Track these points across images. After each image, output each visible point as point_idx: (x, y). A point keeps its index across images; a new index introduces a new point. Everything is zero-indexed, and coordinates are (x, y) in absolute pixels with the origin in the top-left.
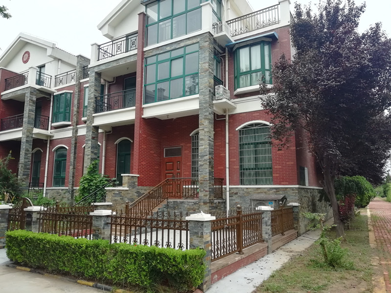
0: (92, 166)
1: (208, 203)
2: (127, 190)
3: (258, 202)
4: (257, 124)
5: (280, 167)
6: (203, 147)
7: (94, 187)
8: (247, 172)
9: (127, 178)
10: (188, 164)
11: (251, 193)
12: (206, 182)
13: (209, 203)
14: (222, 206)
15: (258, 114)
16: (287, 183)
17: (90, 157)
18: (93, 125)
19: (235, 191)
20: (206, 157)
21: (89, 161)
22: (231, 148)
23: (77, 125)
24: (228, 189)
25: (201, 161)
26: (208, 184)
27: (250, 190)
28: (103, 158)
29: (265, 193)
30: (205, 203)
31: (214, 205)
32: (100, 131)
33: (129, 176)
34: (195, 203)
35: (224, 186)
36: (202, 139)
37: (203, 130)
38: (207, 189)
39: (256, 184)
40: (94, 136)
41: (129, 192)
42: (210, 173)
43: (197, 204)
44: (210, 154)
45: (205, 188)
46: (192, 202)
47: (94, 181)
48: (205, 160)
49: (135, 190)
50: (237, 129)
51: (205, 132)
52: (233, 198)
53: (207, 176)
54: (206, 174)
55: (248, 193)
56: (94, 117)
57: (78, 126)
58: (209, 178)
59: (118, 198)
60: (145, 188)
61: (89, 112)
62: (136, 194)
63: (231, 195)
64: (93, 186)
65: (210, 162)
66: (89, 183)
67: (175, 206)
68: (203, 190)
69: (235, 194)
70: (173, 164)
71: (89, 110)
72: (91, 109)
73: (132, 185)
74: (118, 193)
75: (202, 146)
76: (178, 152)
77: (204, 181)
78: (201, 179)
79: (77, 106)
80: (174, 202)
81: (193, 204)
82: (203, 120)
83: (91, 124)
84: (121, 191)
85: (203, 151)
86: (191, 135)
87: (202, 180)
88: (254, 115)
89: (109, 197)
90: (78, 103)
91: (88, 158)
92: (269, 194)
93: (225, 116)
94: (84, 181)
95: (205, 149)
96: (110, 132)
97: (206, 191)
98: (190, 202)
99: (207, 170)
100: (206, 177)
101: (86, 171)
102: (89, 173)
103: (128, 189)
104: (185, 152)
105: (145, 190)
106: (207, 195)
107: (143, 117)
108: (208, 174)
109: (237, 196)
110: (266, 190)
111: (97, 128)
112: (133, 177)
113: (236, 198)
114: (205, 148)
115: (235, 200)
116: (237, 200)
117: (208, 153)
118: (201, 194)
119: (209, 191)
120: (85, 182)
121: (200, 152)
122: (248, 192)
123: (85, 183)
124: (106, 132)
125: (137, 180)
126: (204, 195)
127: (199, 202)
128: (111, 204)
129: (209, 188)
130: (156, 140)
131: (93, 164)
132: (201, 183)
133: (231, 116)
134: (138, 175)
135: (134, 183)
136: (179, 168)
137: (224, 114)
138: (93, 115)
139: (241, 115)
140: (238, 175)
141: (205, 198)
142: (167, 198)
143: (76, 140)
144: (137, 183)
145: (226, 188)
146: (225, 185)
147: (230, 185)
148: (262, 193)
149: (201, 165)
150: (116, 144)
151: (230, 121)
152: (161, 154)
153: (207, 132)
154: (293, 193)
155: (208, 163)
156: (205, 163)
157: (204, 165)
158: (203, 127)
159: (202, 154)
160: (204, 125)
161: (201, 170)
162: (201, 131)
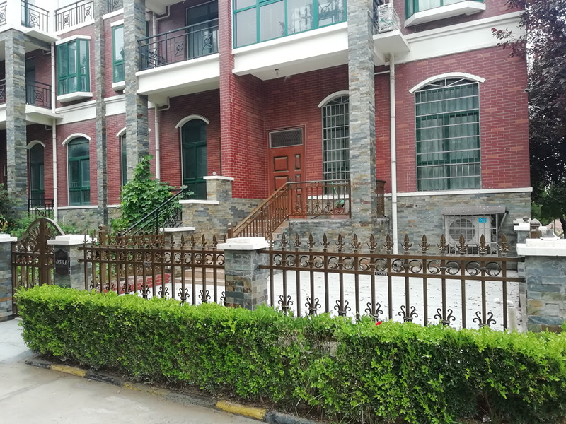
0: (142, 166)
1: (369, 223)
2: (217, 205)
4: (450, 80)
5: (497, 156)
6: (359, 122)
7: (150, 202)
8: (426, 168)
9: (215, 184)
10: (316, 157)
11: (438, 204)
12: (364, 186)
13: (371, 223)
14: (386, 228)
15: (453, 61)
16: (510, 184)
17: (136, 149)
18: (138, 91)
19: (408, 202)
20: (365, 140)
21: (136, 156)
22: (400, 126)
23: (103, 96)
24: (394, 200)
25: (354, 148)
26: (370, 190)
27: (436, 199)
28: (157, 153)
29: (466, 203)
30: (364, 224)
31: (377, 227)
32: (150, 105)
33: (218, 180)
34: (343, 225)
35: (386, 195)
36: (356, 108)
37: (358, 89)
38: (368, 199)
39: (449, 188)
40: (140, 112)
41: (220, 207)
42: (372, 169)
43: (348, 225)
44: (371, 135)
45: (363, 198)
46: (336, 223)
47: (148, 192)
48: (363, 147)
49: (228, 205)
50: (411, 91)
51: (361, 94)
52: (403, 214)
53: (368, 176)
54: (365, 171)
55: (434, 204)
56: (138, 77)
57: (106, 99)
58: (371, 178)
59: (203, 219)
60: (244, 200)
61: (129, 69)
62: (230, 212)
63: (399, 210)
64: (148, 200)
65: (371, 150)
66: (138, 194)
67: (305, 230)
68: (358, 200)
69: (409, 207)
70: (287, 160)
71: (128, 65)
72: (133, 64)
73: (223, 196)
74: (202, 209)
75: (357, 120)
76: (296, 138)
77: (362, 184)
78: (355, 181)
79: (101, 63)
80: (301, 223)
81: (339, 225)
82: (357, 71)
83: (135, 90)
84: (207, 207)
85: (357, 131)
86: (320, 106)
87: (357, 183)
88: (445, 62)
89: (187, 216)
90: (102, 58)
91: (134, 153)
92: (474, 205)
93: (388, 68)
94: (129, 192)
95: (362, 127)
96: (166, 106)
97: (366, 202)
98: (333, 223)
99: (368, 165)
100: (365, 178)
101: (131, 176)
102: (138, 178)
103: (218, 202)
104: (309, 137)
105: (244, 205)
106: (367, 210)
107: (234, 71)
108: (369, 172)
109: (410, 210)
110: (467, 199)
111: (144, 98)
112: (224, 181)
113: (410, 213)
114: (362, 124)
115: (407, 217)
116: (413, 218)
117: (369, 133)
118: (356, 209)
119: (372, 202)
120: (133, 193)
121: (351, 131)
122: (432, 203)
123: (132, 196)
124: (159, 108)
125: (230, 187)
126: (362, 210)
127: (352, 223)
128: (194, 229)
129: (372, 198)
130: (256, 116)
131: (143, 163)
132: (356, 189)
133: (400, 68)
134: (233, 179)
135: (226, 192)
136: (298, 166)
137: (386, 64)
138: (138, 74)
139: (418, 64)
140: (415, 173)
141: (364, 215)
142: (288, 218)
143: (104, 123)
144: (230, 193)
145: (390, 198)
146: (390, 191)
147: (398, 190)
148: (460, 203)
149: (355, 157)
150: (179, 128)
151: (398, 76)
152: (263, 143)
153: (367, 93)
154: (521, 201)
155: (369, 152)
156: (363, 152)
157: (360, 155)
158: (356, 84)
159: (356, 135)
160: (358, 80)
161: (356, 165)
162: (353, 92)
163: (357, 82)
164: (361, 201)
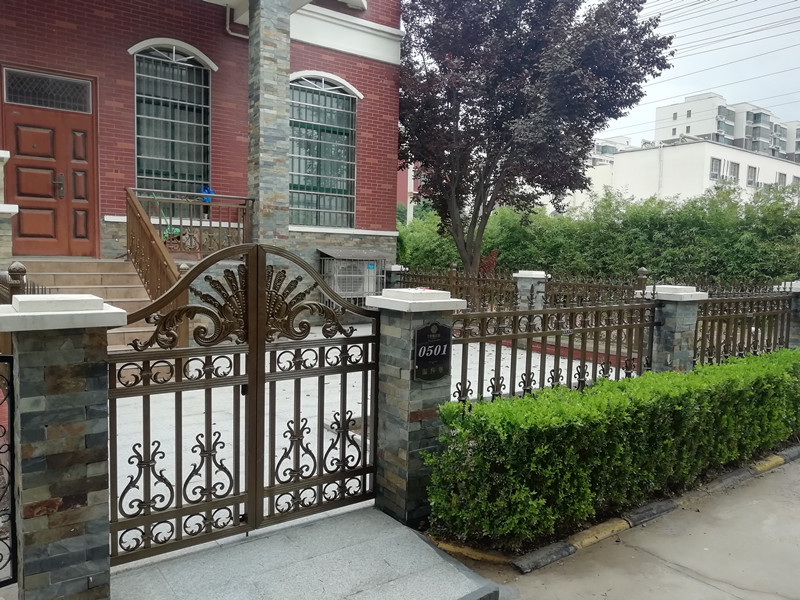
3: (349, 264)
4: (329, 83)
5: (370, 191)
6: (274, 112)
12: (279, 213)
15: (332, 59)
16: (380, 226)
20: (282, 142)
25: (265, 151)
29: (340, 244)
39: (317, 224)
45: (278, 230)
48: (279, 151)
51: (279, 69)
53: (285, 197)
54: (282, 189)
68: (271, 233)
70: (53, 136)
75: (271, 108)
76: (74, 97)
77: (277, 208)
78: (267, 202)
85: (271, 125)
86: (131, 52)
87: (269, 207)
88: (325, 57)
95: (279, 121)
97: (283, 237)
99: (286, 182)
100: (281, 200)
104: (107, 103)
108: (287, 191)
110: (340, 240)
114: (278, 117)
117: (288, 132)
121: (262, 124)
132: (267, 215)
136: (80, 154)
139: (292, 45)
148: (334, 244)
149: (268, 164)
155: (288, 163)
156: (279, 160)
157: (275, 164)
158: (272, 52)
159: (270, 131)
160: (275, 46)
161: (268, 178)
162: (267, 62)
163: (272, 48)
164: (276, 234)
